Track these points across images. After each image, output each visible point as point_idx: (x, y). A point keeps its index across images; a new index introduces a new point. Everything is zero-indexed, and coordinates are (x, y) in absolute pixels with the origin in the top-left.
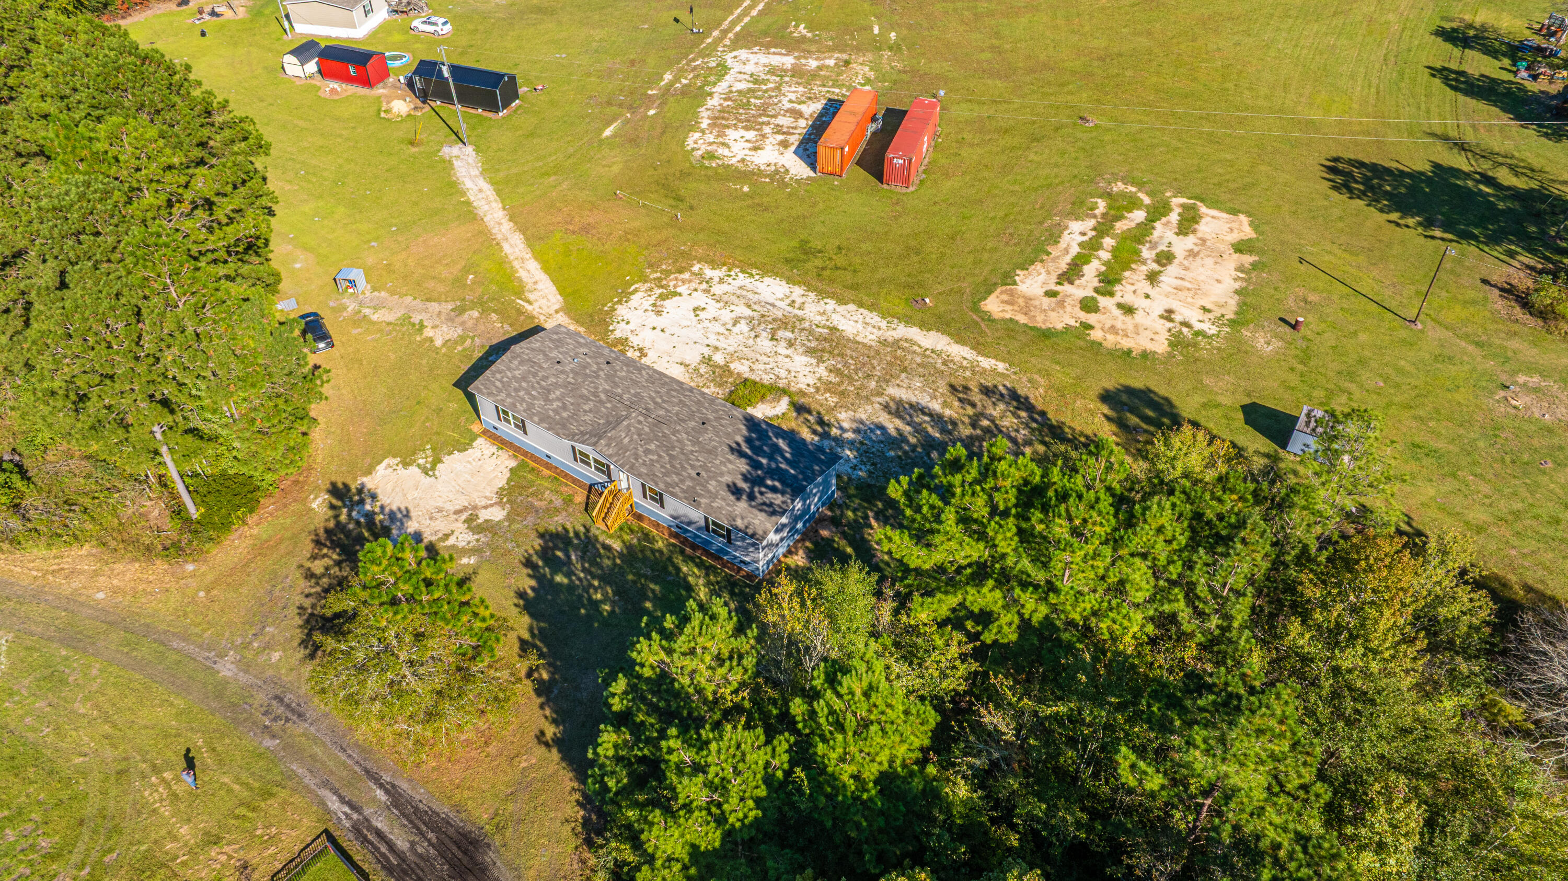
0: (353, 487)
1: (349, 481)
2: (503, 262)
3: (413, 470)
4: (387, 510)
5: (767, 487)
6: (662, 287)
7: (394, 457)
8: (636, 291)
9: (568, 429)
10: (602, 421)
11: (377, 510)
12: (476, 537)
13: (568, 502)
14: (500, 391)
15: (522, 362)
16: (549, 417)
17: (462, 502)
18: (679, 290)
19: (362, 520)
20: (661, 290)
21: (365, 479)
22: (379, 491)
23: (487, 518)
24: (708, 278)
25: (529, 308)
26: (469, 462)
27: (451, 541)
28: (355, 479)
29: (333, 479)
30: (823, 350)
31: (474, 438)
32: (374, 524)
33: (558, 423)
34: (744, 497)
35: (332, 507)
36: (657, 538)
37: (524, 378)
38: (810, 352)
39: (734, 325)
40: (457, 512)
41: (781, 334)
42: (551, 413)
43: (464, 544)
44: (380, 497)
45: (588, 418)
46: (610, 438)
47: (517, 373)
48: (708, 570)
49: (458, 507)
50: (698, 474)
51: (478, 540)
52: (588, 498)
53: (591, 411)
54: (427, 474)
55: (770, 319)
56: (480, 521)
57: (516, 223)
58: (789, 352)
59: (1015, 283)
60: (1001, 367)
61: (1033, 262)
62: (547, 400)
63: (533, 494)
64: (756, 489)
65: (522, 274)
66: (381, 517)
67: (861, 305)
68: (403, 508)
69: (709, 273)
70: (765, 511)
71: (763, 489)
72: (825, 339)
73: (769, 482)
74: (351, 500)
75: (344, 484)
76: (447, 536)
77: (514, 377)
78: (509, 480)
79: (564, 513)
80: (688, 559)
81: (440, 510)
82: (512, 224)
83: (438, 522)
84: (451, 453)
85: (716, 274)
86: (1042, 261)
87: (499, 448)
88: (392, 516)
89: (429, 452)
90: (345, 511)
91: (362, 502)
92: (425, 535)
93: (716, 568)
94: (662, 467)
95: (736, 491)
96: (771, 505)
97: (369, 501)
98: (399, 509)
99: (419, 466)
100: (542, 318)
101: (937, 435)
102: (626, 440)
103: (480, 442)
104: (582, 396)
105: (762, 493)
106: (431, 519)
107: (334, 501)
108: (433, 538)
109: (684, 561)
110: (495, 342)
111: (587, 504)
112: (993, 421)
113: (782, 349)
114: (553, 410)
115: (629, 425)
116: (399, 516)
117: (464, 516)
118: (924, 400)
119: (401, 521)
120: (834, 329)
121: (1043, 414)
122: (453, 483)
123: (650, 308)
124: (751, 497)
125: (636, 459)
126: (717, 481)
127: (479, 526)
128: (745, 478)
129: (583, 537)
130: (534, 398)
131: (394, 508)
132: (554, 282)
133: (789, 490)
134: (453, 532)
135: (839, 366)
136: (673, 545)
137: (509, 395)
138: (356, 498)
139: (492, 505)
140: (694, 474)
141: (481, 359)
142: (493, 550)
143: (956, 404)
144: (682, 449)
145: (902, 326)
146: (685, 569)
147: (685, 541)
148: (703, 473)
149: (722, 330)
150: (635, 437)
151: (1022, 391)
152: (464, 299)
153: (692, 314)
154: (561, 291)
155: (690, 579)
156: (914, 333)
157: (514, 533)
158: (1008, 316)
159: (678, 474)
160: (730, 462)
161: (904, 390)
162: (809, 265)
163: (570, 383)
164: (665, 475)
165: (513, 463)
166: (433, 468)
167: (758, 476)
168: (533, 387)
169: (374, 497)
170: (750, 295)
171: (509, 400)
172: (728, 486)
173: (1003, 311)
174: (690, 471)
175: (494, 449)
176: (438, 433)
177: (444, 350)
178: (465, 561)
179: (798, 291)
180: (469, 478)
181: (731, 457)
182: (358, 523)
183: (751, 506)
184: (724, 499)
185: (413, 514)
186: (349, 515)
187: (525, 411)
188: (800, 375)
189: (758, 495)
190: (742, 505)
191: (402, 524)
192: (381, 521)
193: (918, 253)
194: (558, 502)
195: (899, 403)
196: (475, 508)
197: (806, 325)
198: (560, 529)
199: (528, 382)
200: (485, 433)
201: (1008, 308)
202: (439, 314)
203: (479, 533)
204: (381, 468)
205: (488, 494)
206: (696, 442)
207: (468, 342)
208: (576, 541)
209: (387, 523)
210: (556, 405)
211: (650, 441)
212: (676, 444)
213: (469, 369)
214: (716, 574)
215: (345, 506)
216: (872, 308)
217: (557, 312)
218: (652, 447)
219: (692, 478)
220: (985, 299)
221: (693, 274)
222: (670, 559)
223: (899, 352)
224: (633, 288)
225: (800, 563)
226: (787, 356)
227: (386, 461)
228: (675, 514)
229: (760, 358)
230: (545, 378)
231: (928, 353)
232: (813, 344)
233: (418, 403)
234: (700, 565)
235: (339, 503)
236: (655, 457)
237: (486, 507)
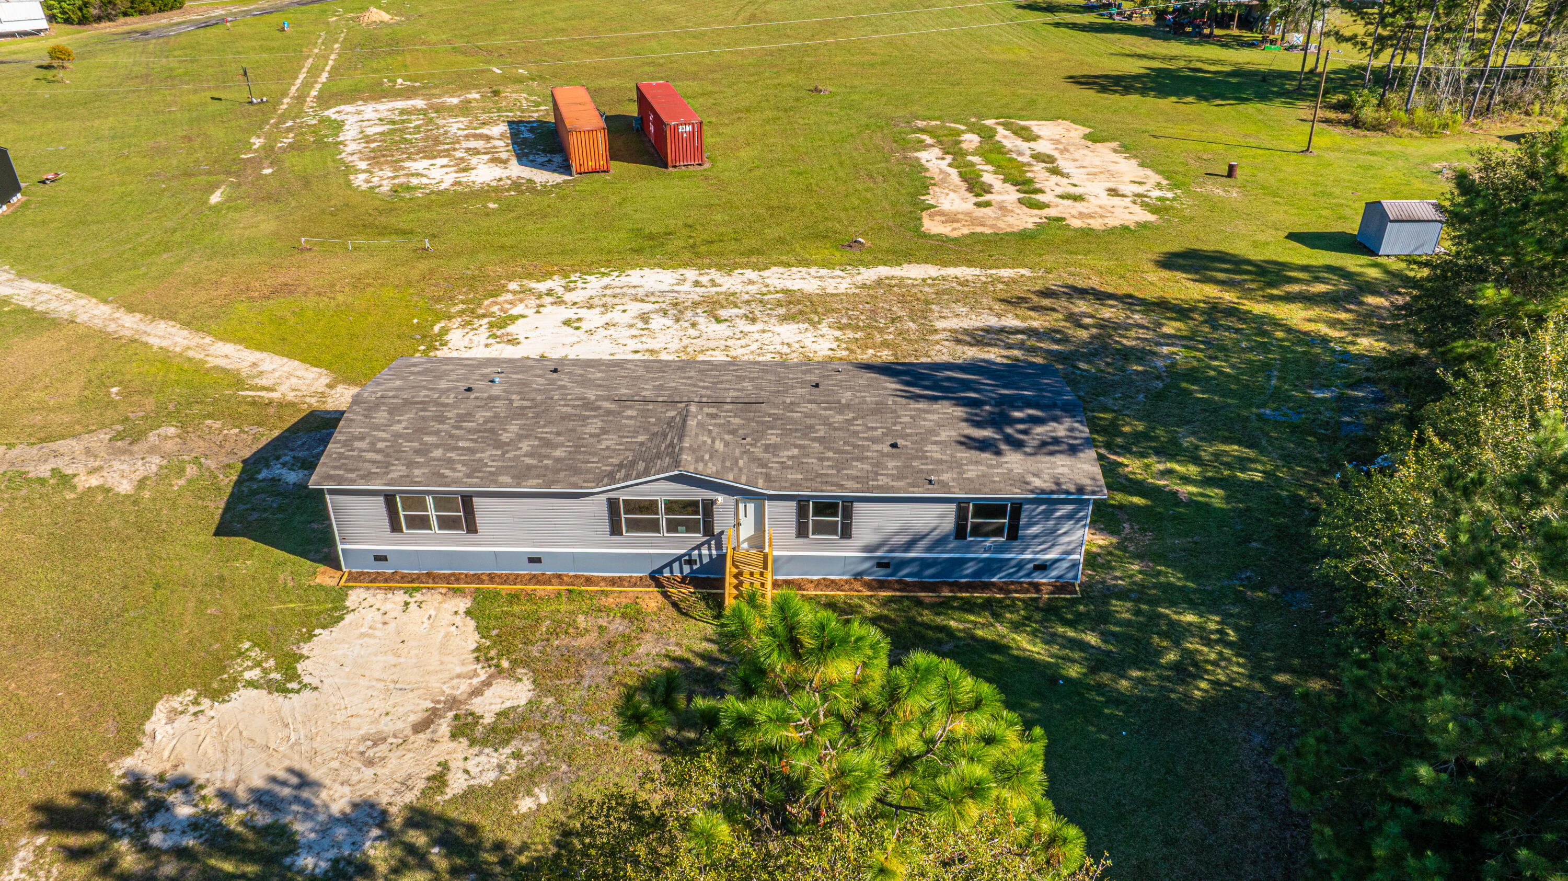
0: (109, 787)
1: (86, 782)
2: (165, 357)
3: (243, 698)
4: (241, 794)
5: (1021, 421)
6: (484, 316)
7: (176, 690)
8: (445, 331)
9: (588, 471)
10: (640, 438)
11: (215, 805)
12: (508, 750)
13: (634, 615)
14: (387, 465)
15: (393, 411)
16: (529, 467)
17: (417, 707)
18: (515, 311)
19: (191, 842)
20: (486, 320)
21: (129, 762)
22: (188, 769)
23: (498, 708)
24: (544, 291)
25: (275, 395)
26: (363, 635)
27: (457, 784)
28: (102, 772)
29: (36, 796)
30: (801, 312)
31: (340, 595)
32: (230, 835)
33: (558, 471)
34: (1003, 447)
35: (75, 855)
36: (856, 601)
37: (421, 431)
38: (784, 319)
39: (647, 322)
40: (419, 728)
41: (723, 313)
42: (528, 460)
43: (493, 775)
44: (201, 777)
45: (610, 441)
46: (692, 450)
47: (398, 428)
48: (993, 609)
49: (414, 718)
50: (894, 446)
51: (517, 755)
52: (665, 595)
53: (604, 431)
54: (286, 691)
55: (689, 304)
56: (488, 719)
57: (146, 313)
58: (759, 326)
59: (933, 207)
60: (1025, 272)
61: (927, 188)
62: (499, 445)
63: (553, 633)
64: (1009, 430)
65: (212, 362)
66: (239, 812)
67: (788, 265)
68: (282, 775)
69: (542, 287)
70: (1060, 452)
71: (1021, 427)
72: (790, 303)
73: (1018, 414)
74: (125, 817)
75: (75, 794)
76: (439, 780)
77: (397, 435)
78: (482, 631)
79: (648, 636)
80: (942, 606)
81: (379, 740)
82: (139, 316)
83: (392, 762)
84: (310, 636)
85: (555, 284)
86: (934, 185)
87: (409, 592)
88: (263, 798)
89: (256, 653)
90: (123, 845)
91: (158, 807)
92: (384, 800)
93: (999, 601)
94: (821, 459)
95: (983, 445)
96: (1056, 441)
97: (175, 797)
98: (274, 780)
99: (251, 684)
100: (313, 401)
101: (1056, 347)
102: (719, 445)
103: (355, 597)
104: (566, 417)
105: (1025, 432)
106: (370, 763)
107: (74, 840)
108: (410, 797)
109: (938, 614)
110: (247, 454)
111: (675, 605)
112: (1092, 317)
113: (743, 325)
114: (530, 455)
115: (700, 425)
116: (286, 792)
117: (444, 727)
118: (993, 322)
119: (297, 799)
120: (785, 291)
121: (1130, 296)
122: (363, 682)
123: (491, 341)
124: (1017, 445)
125: (765, 466)
126: (936, 443)
127: (493, 729)
128: (978, 425)
129: (724, 657)
130: (473, 451)
131: (258, 782)
132: (290, 355)
133: (1059, 413)
134: (445, 766)
135: (844, 321)
136: (891, 600)
137: (410, 464)
138: (137, 806)
139: (487, 684)
140: (886, 448)
141: (239, 483)
142: (570, 758)
143: (1032, 313)
144: (830, 425)
145: (862, 270)
146: (952, 624)
147: (903, 586)
148: (900, 442)
149: (634, 332)
150: (728, 437)
151: (1080, 284)
152: (127, 419)
153: (569, 330)
154: (315, 362)
155: (980, 633)
156: (883, 271)
157: (583, 707)
158: (966, 231)
159: (861, 459)
160: (928, 412)
161: (955, 320)
162: (670, 248)
163: (523, 408)
164: (839, 466)
165: (463, 604)
166: (292, 675)
167: (991, 413)
168: (452, 437)
169: (184, 785)
170: (633, 291)
171: (417, 472)
172: (961, 443)
173: (954, 229)
174: (875, 447)
175: (400, 597)
176: (250, 617)
177: (147, 494)
178: (525, 804)
179: (691, 274)
180: (392, 660)
181: (922, 405)
182: (181, 853)
183: (1026, 454)
184: (977, 462)
185: (315, 774)
186: (144, 848)
187: (468, 476)
188: (808, 342)
189: (1020, 436)
190: (1013, 460)
191: (307, 804)
192: (243, 823)
193: (789, 209)
194: (618, 626)
195: (966, 332)
196: (453, 702)
197: (746, 297)
198: (666, 664)
199: (437, 433)
200: (356, 578)
201: (955, 225)
202: (88, 451)
203: (506, 742)
204: (157, 722)
205: (459, 670)
206: (841, 408)
207: (191, 471)
208: (719, 670)
209: (263, 818)
210: (525, 446)
211: (758, 435)
212: (810, 421)
213: (228, 503)
214: (1012, 608)
215: (115, 835)
216: (807, 264)
217: (331, 386)
218: (774, 439)
219: (891, 456)
220: (922, 225)
221: (515, 293)
222: (912, 621)
223: (895, 289)
224: (436, 329)
225: (1101, 542)
226: (764, 331)
227: (161, 710)
228: (873, 539)
229: (728, 344)
230: (462, 418)
231: (929, 281)
232: (782, 311)
233: (157, 586)
234: (969, 607)
235: (97, 838)
236: (795, 451)
237: (477, 692)
